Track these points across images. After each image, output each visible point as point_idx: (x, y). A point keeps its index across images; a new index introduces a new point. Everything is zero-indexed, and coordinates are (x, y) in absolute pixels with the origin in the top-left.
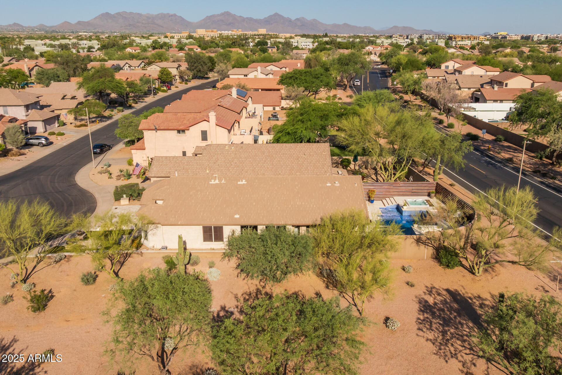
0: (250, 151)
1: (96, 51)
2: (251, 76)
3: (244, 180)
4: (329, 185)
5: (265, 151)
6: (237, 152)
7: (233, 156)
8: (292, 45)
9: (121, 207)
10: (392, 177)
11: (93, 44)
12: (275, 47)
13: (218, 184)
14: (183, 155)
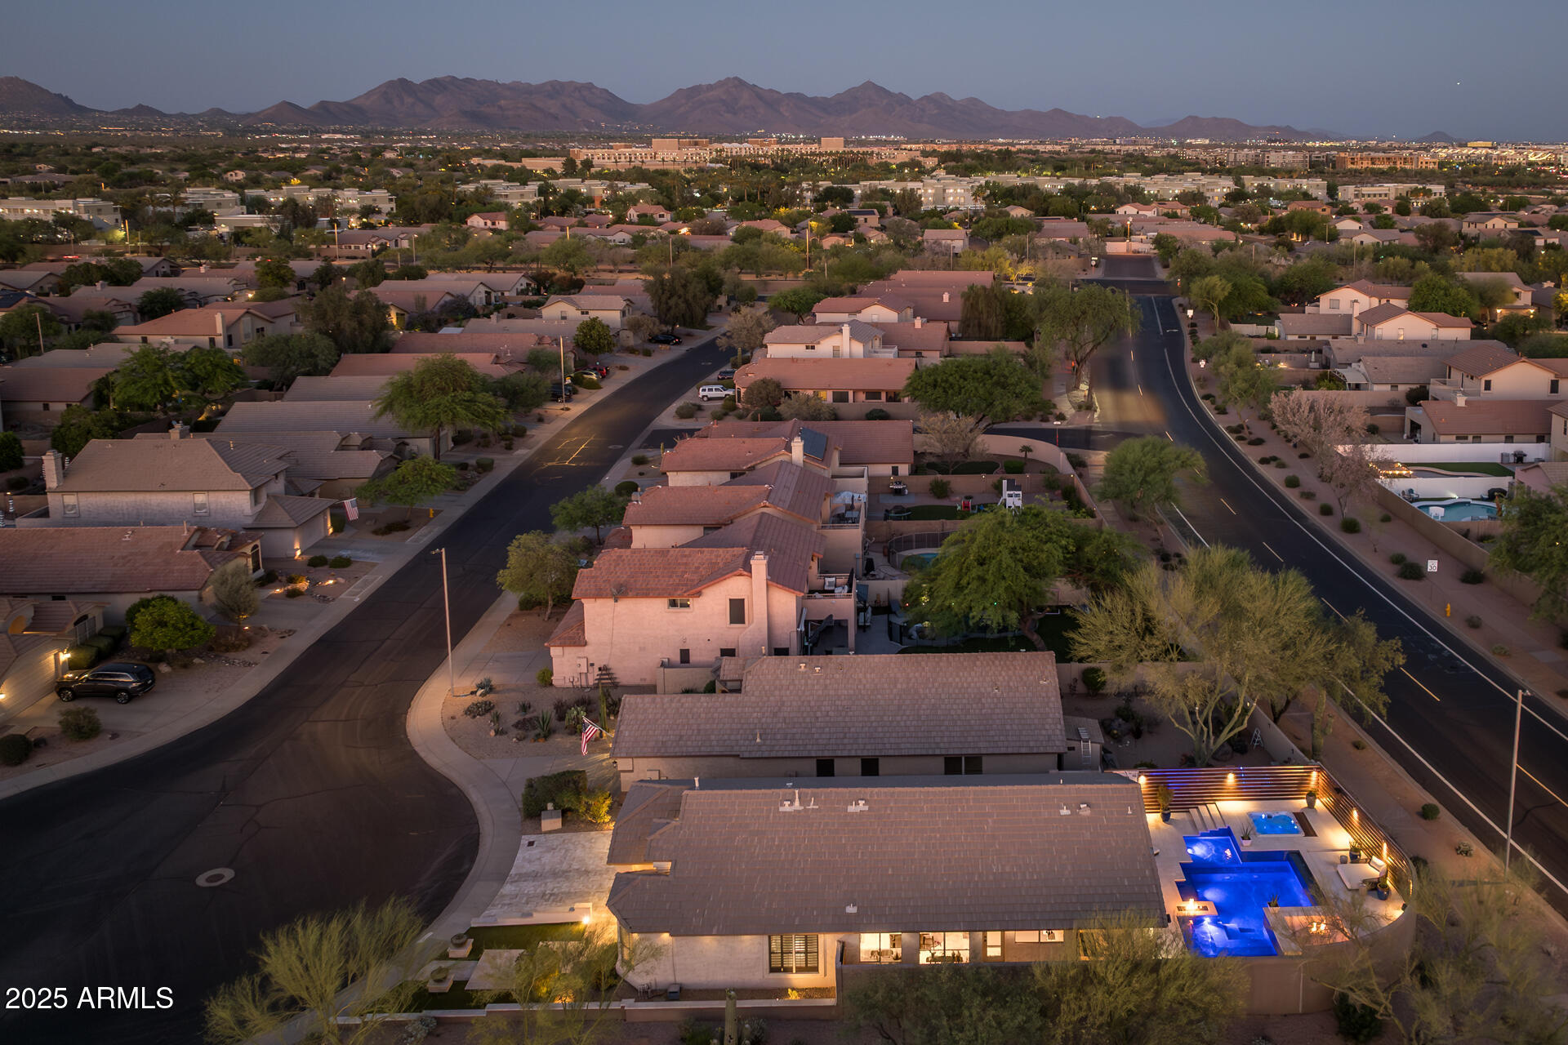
0: (861, 675)
1: (387, 223)
2: (825, 348)
3: (861, 803)
4: (1065, 812)
5: (899, 675)
6: (828, 682)
7: (820, 692)
8: (921, 203)
9: (542, 838)
10: (1212, 741)
11: (375, 200)
12: (875, 211)
13: (799, 811)
14: (683, 661)
